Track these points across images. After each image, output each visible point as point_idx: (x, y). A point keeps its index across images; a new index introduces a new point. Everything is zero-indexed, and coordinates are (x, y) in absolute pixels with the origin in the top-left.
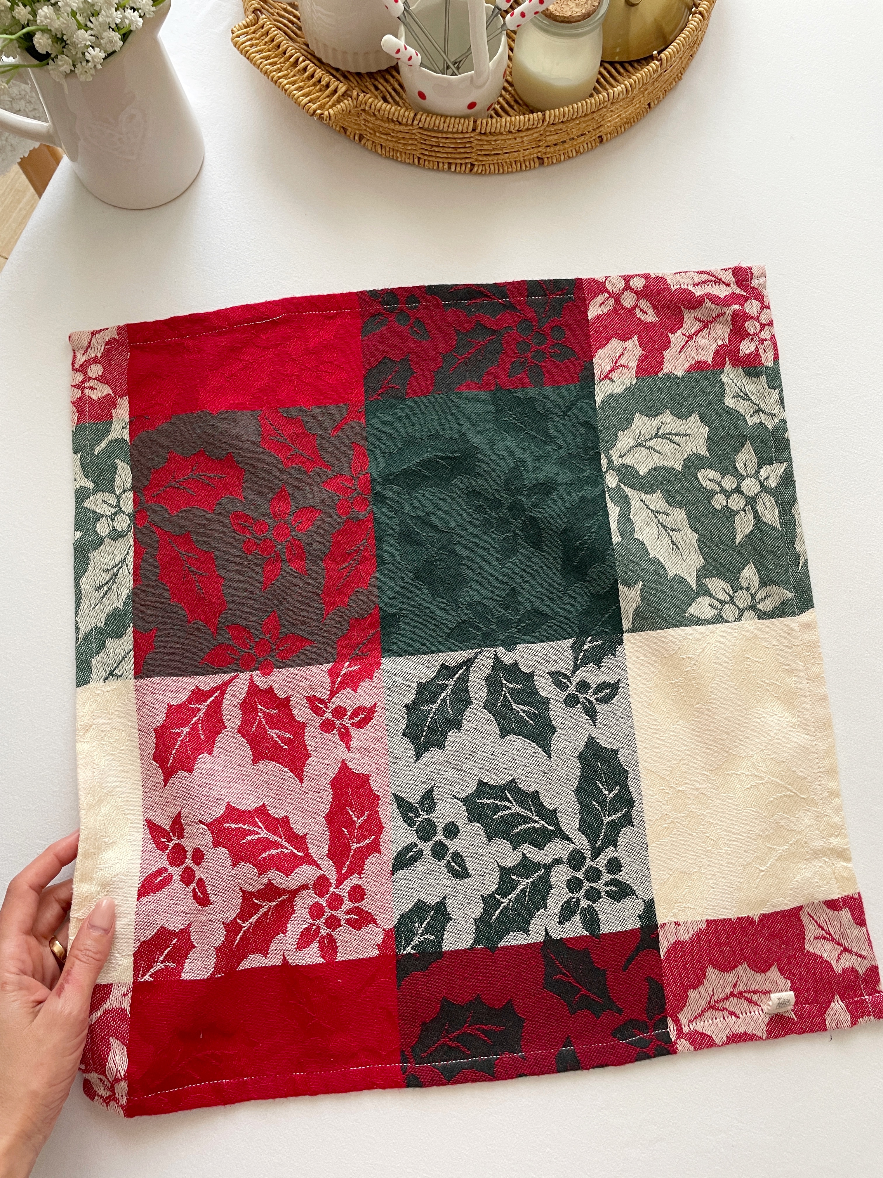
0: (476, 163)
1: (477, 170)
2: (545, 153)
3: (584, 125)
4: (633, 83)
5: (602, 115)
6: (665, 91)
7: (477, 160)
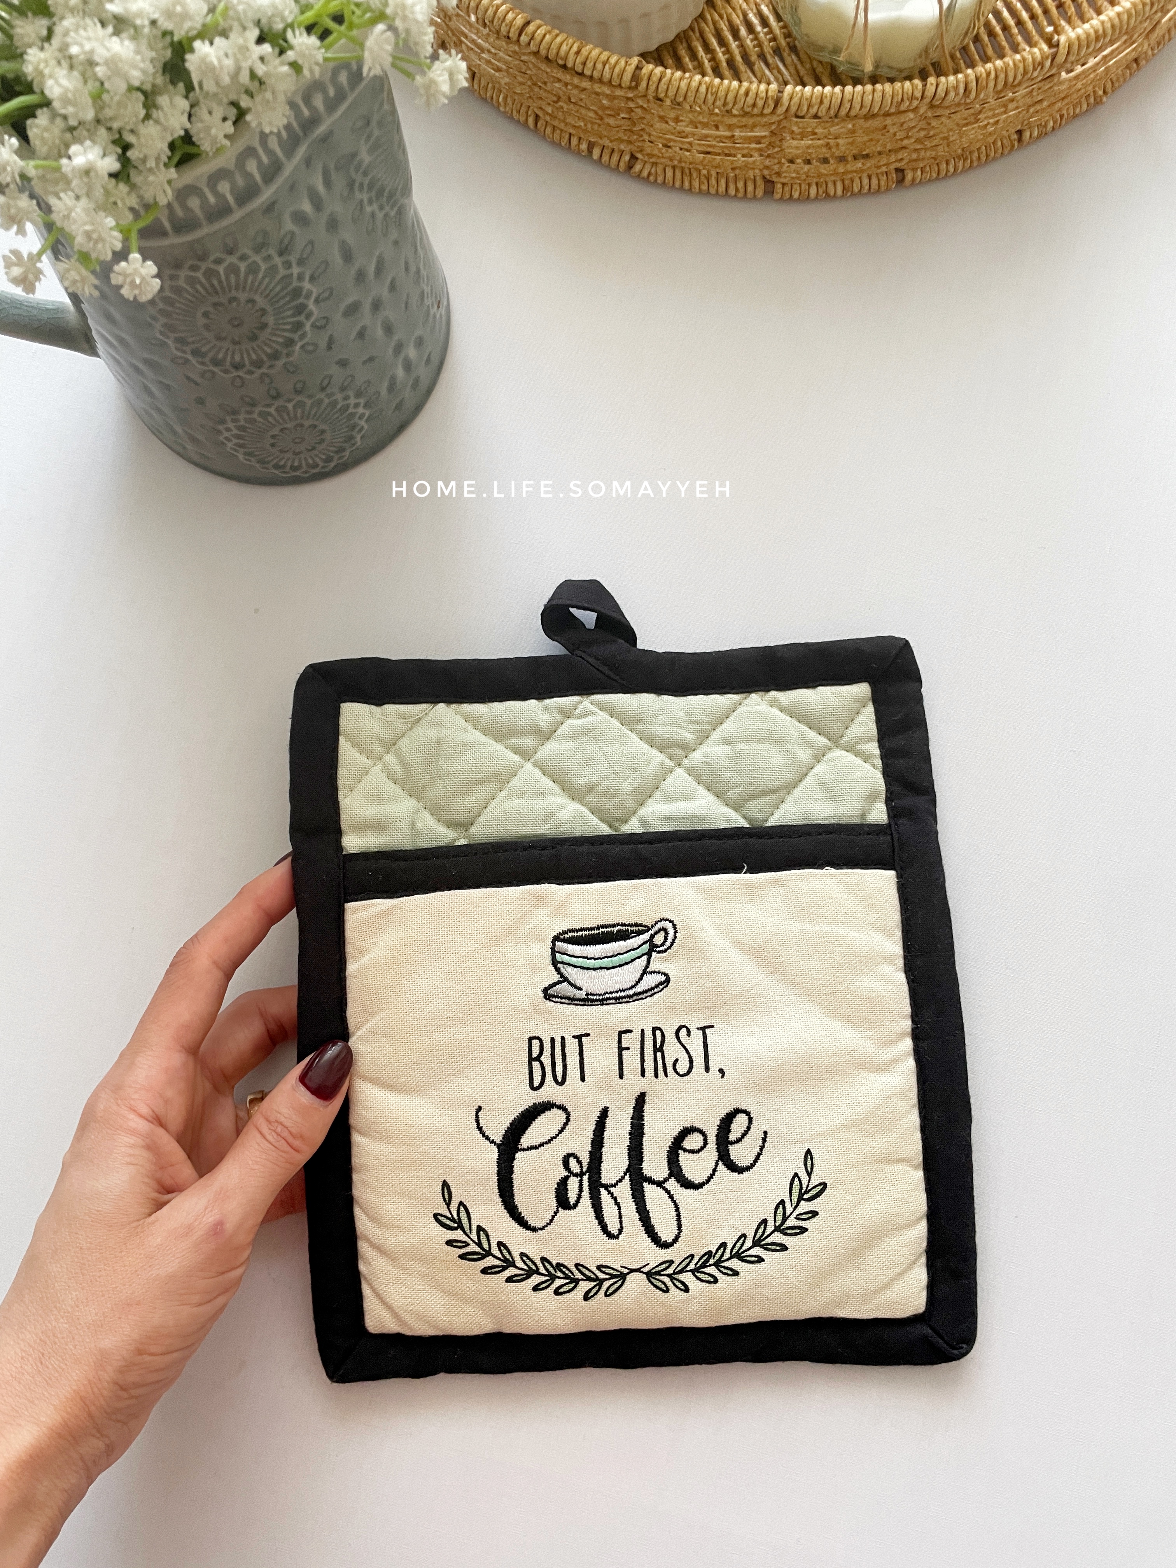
0: (639, 156)
1: (641, 171)
2: (778, 174)
3: (865, 138)
4: (984, 75)
5: (905, 126)
6: (1062, 116)
7: (641, 151)
